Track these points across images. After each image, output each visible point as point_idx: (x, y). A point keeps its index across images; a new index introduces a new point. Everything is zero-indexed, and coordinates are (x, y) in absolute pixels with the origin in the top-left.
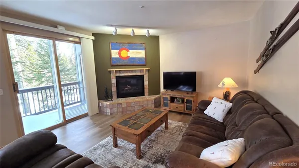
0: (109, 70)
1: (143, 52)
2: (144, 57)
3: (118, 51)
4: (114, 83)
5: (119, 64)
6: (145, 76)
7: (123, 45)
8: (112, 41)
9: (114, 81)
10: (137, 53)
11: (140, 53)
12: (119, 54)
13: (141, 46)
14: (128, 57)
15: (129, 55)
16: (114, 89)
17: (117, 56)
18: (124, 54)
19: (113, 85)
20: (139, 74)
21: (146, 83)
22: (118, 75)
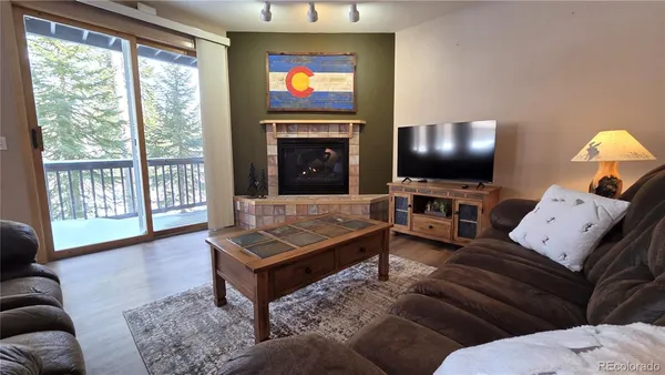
0: (262, 122)
1: (349, 77)
2: (352, 90)
3: (284, 75)
4: (273, 156)
5: (287, 107)
6: (351, 141)
7: (298, 60)
8: (273, 50)
9: (273, 150)
10: (332, 80)
11: (342, 80)
12: (289, 82)
13: (345, 62)
14: (310, 90)
15: (311, 86)
16: (273, 171)
17: (283, 88)
18: (301, 82)
19: (270, 159)
20: (335, 135)
21: (354, 160)
22: (283, 135)
